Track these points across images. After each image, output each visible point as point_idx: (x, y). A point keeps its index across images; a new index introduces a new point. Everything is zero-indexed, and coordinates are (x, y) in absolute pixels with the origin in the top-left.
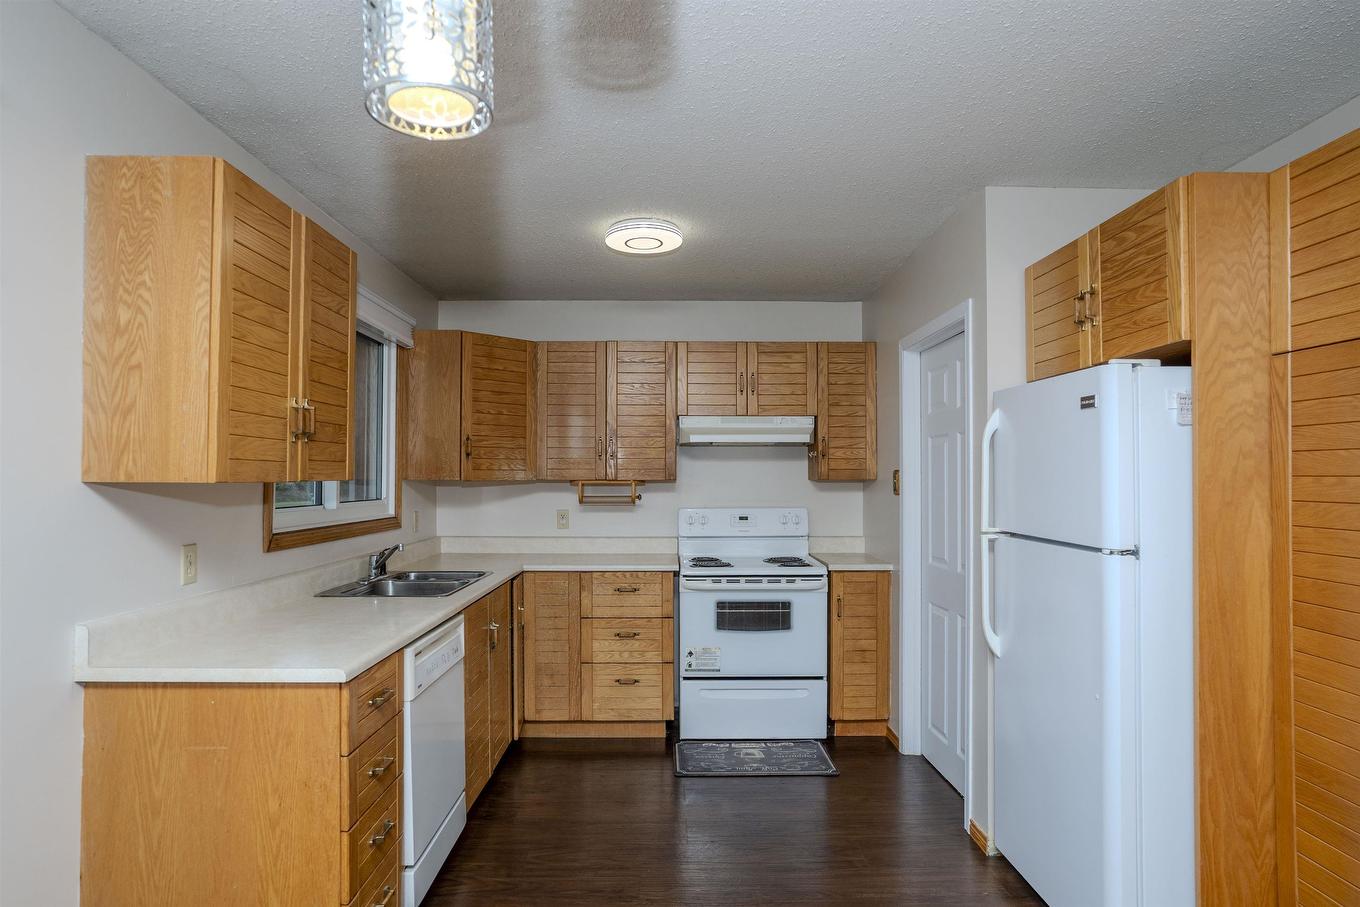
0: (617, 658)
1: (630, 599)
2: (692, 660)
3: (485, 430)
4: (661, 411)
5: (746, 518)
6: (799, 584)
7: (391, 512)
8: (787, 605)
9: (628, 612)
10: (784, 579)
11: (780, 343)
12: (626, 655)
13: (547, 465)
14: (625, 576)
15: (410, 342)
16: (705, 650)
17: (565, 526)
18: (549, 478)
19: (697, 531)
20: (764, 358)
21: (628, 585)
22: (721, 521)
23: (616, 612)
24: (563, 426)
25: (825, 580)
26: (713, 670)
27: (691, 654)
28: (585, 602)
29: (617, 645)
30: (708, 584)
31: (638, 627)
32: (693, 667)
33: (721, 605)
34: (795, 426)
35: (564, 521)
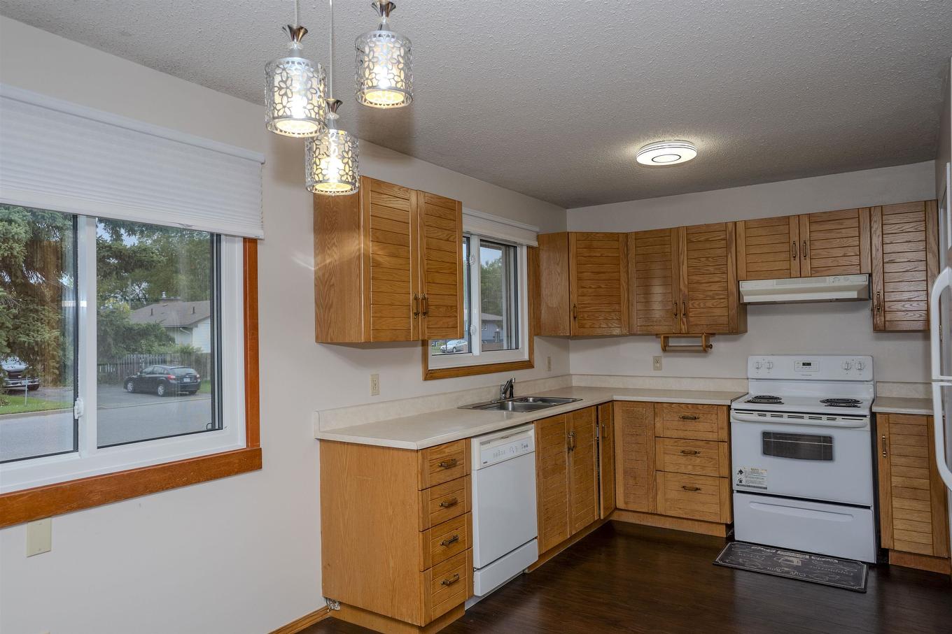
0: (683, 470)
1: (691, 425)
2: (742, 477)
3: (587, 300)
4: (724, 278)
5: (809, 364)
6: (840, 421)
7: (526, 357)
8: (829, 439)
9: (689, 434)
10: (824, 417)
11: (830, 212)
12: (690, 467)
13: (637, 322)
14: (688, 407)
15: (535, 244)
16: (754, 471)
17: (659, 369)
18: (639, 333)
19: (763, 373)
20: (815, 227)
21: (691, 413)
22: (786, 366)
23: (682, 434)
24: (647, 293)
25: (867, 421)
26: (761, 488)
27: (741, 472)
28: (658, 425)
29: (683, 460)
30: (754, 417)
31: (700, 447)
32: (743, 483)
33: (766, 435)
34: (847, 283)
35: (658, 365)
